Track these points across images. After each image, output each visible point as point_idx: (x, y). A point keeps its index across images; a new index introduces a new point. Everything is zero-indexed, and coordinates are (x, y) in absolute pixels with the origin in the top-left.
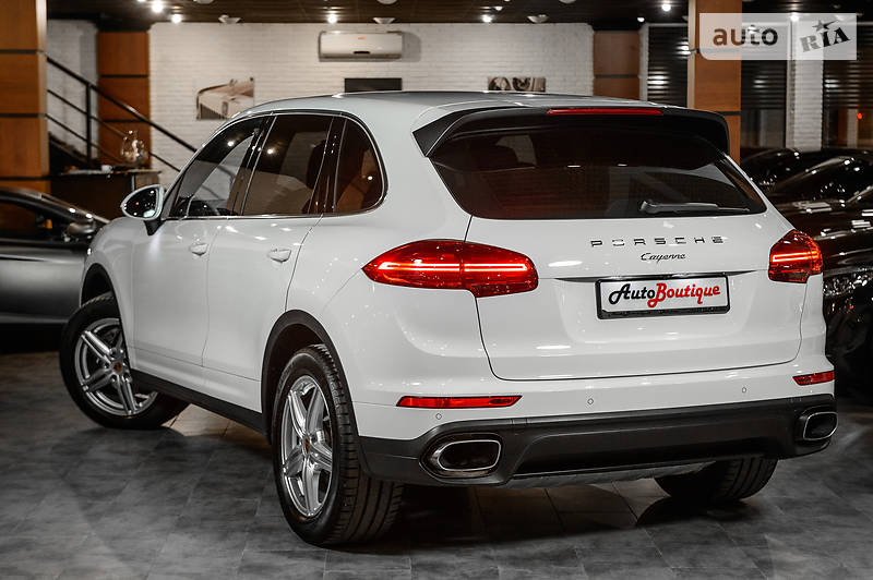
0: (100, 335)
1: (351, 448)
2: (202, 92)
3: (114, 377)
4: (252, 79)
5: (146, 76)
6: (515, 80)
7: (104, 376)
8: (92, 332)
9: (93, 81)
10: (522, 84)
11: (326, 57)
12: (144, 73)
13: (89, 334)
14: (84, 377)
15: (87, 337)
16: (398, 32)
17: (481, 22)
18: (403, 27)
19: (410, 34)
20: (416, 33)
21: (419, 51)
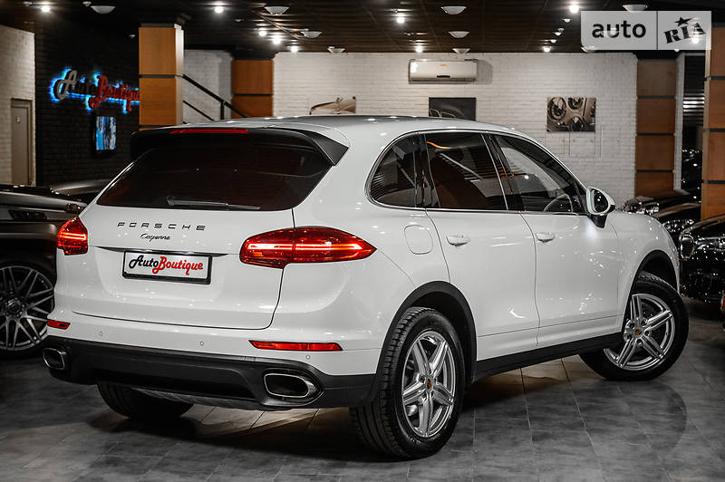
2: (314, 108)
4: (354, 98)
5: (270, 95)
6: (570, 99)
9: (228, 98)
10: (576, 103)
11: (414, 80)
12: (268, 93)
16: (474, 60)
17: (542, 51)
18: (478, 56)
19: (484, 62)
20: (488, 60)
21: (492, 76)
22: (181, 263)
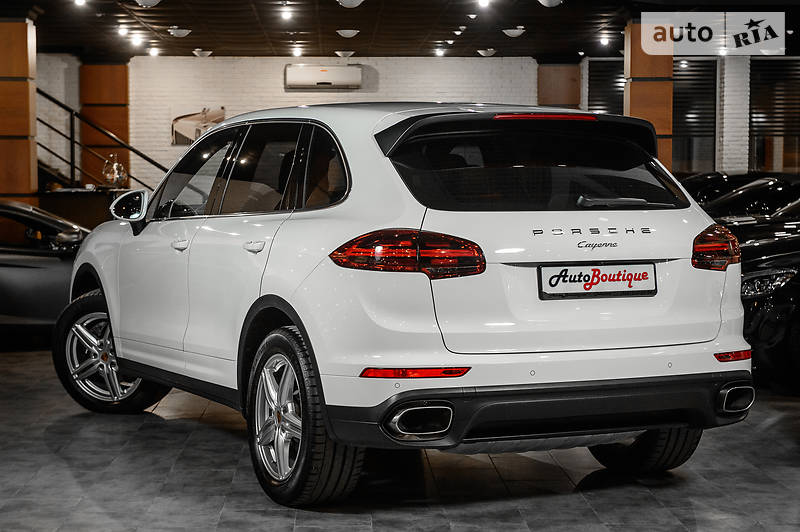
0: (88, 328)
1: (318, 416)
2: (176, 120)
3: (102, 366)
4: (223, 108)
5: (125, 105)
7: (92, 365)
8: (82, 325)
9: (77, 108)
11: (291, 88)
12: (123, 102)
13: (79, 327)
14: (74, 367)
15: (77, 330)
16: (358, 65)
17: (433, 55)
18: (363, 61)
19: (369, 68)
20: (373, 65)
21: (377, 82)
22: (619, 274)
